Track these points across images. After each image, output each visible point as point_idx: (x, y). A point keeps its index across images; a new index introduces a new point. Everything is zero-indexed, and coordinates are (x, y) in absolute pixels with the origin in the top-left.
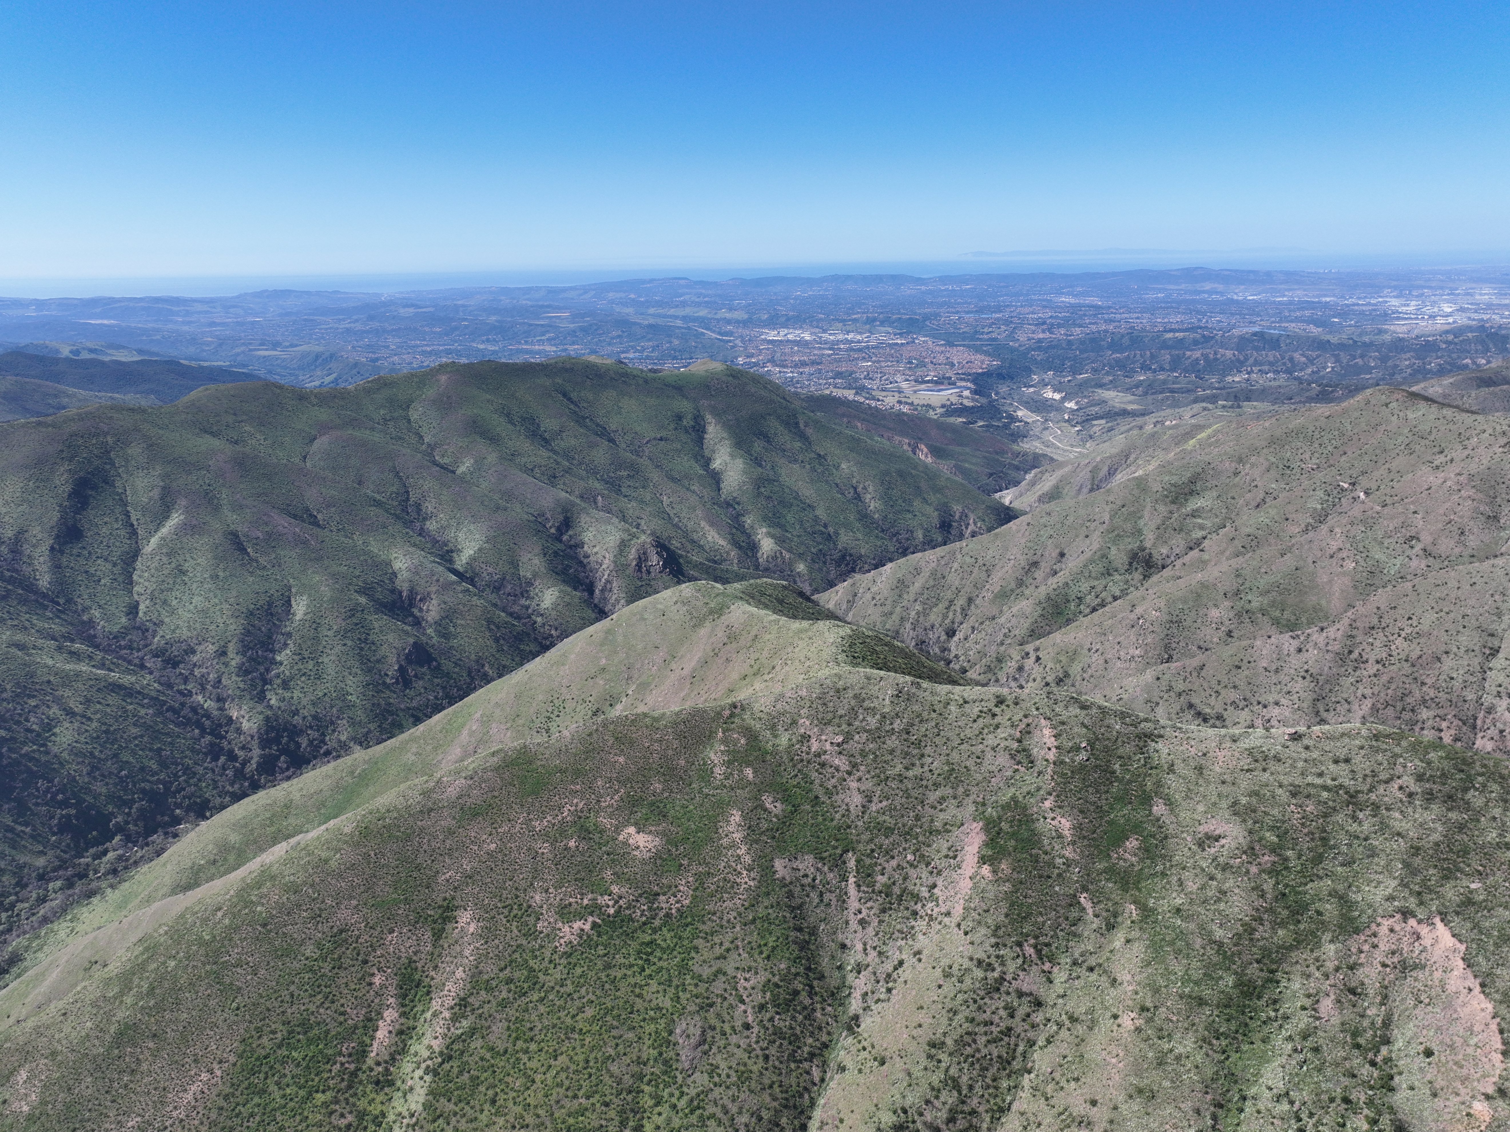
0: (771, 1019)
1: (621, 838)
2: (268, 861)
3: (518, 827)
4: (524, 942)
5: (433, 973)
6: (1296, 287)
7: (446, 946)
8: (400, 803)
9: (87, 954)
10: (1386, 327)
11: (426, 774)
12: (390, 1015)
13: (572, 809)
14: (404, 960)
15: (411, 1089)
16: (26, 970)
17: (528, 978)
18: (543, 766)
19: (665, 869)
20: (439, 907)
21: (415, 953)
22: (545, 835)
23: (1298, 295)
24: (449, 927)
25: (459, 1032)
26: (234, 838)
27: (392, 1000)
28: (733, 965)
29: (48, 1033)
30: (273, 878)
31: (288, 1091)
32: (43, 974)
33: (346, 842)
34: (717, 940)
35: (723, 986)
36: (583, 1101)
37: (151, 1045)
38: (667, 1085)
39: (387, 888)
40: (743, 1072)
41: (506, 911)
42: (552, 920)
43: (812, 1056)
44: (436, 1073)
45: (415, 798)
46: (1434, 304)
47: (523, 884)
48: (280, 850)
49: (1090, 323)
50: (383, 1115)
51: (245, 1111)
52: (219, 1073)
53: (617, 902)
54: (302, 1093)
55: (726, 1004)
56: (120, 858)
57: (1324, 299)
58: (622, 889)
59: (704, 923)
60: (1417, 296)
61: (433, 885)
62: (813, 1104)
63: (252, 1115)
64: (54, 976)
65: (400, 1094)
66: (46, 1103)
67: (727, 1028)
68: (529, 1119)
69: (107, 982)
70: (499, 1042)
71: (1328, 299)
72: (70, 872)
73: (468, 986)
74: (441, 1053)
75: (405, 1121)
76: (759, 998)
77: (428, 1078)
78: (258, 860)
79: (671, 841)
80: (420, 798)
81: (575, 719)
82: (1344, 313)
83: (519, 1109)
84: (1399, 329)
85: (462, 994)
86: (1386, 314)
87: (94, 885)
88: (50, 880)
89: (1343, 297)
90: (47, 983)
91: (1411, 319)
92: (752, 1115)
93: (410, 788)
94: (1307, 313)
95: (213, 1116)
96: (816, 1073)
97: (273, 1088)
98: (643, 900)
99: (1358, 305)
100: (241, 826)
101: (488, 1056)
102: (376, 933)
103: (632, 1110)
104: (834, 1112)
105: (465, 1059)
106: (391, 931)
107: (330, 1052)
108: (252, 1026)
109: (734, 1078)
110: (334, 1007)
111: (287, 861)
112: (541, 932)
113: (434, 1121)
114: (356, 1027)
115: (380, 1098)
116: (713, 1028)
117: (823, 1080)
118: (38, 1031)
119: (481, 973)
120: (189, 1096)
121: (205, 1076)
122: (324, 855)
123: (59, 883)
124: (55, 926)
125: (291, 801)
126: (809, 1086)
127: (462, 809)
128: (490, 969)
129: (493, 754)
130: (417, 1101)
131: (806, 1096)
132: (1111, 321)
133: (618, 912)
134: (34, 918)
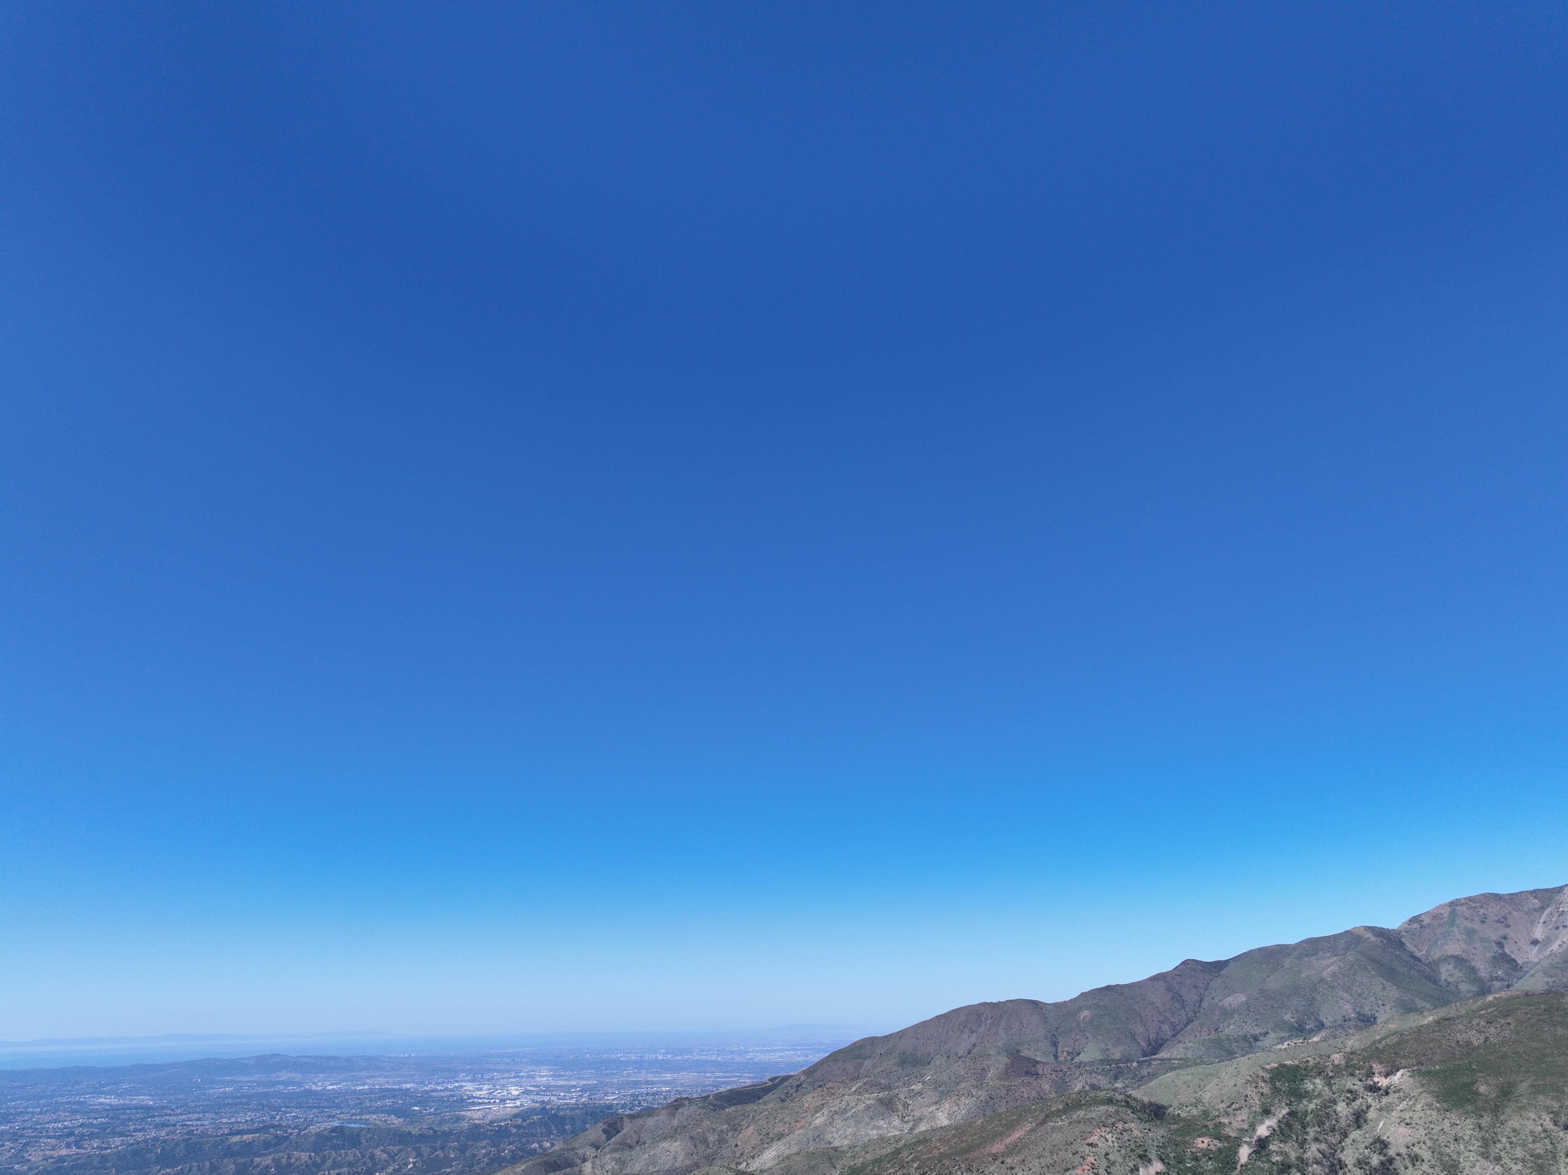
6: (377, 1074)
10: (463, 1113)
23: (379, 1082)
46: (503, 1086)
49: (135, 1130)
57: (404, 1086)
60: (488, 1080)
71: (408, 1086)
82: (424, 1100)
84: (475, 1114)
86: (462, 1100)
89: (422, 1083)
91: (484, 1103)
94: (388, 1102)
99: (436, 1091)
132: (164, 1125)
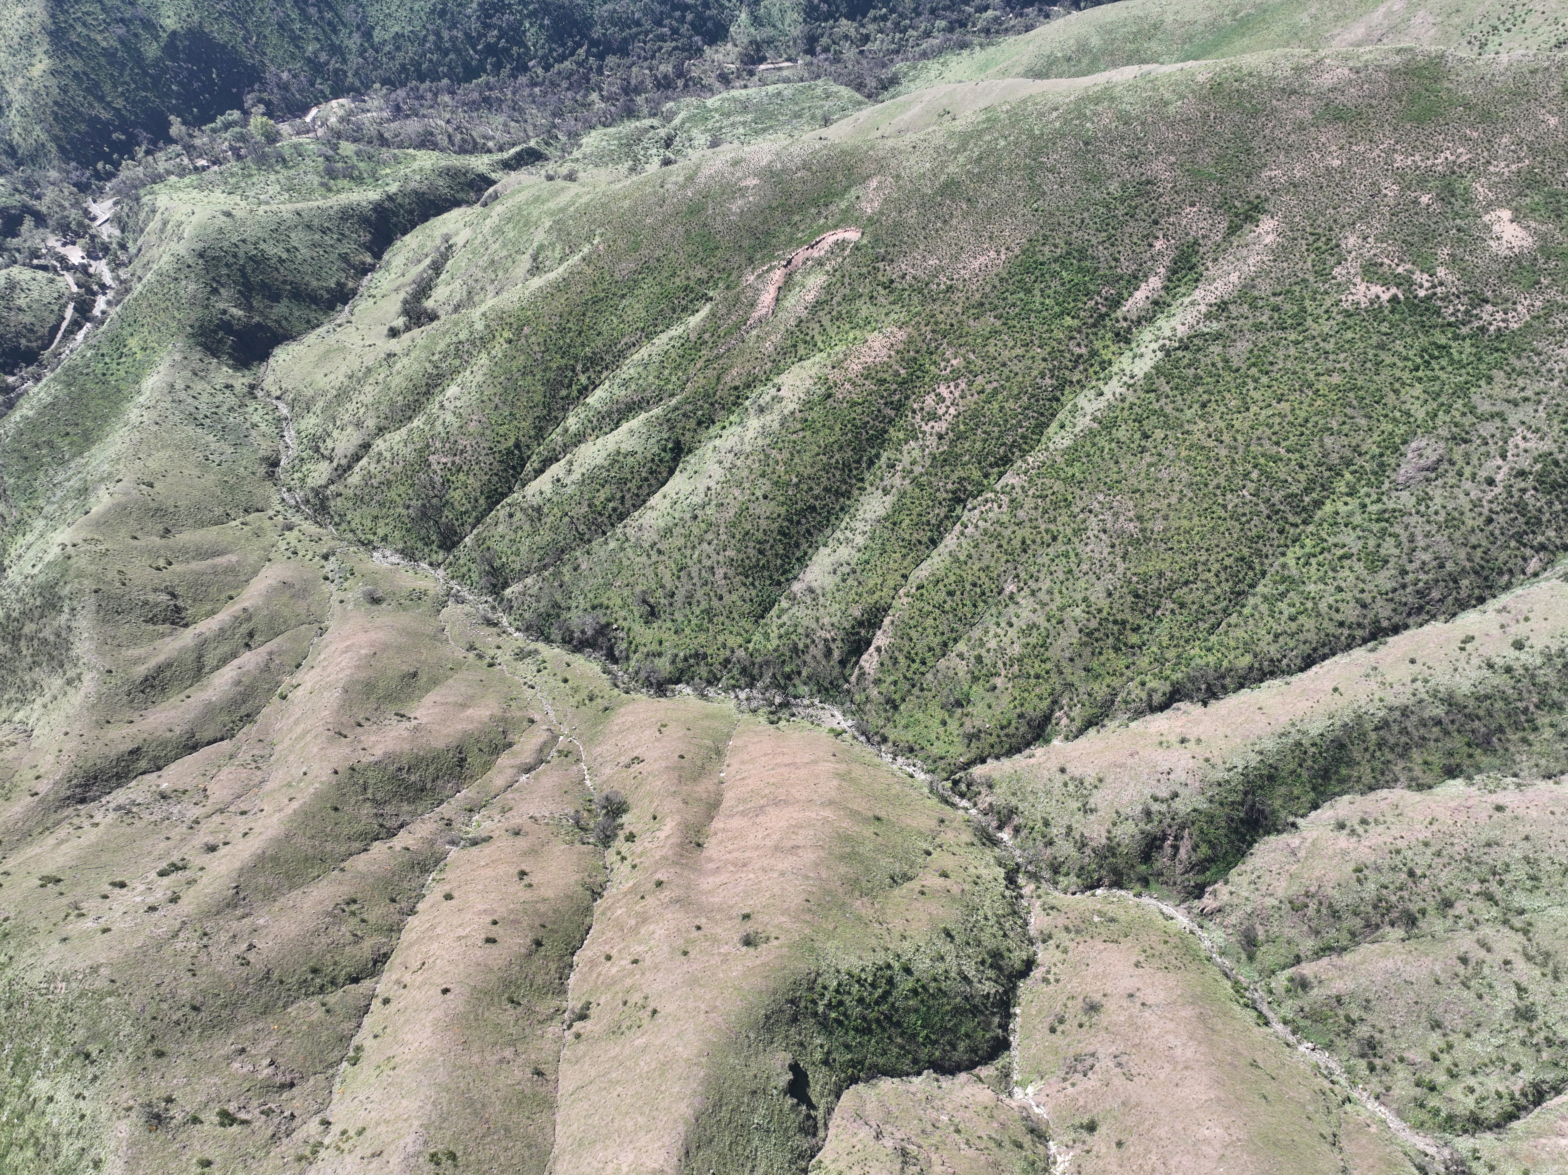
0: (1524, 491)
1: (1486, 218)
2: (1114, 80)
3: (1377, 152)
4: (1312, 279)
5: (1209, 264)
7: (1235, 244)
8: (1266, 70)
9: (945, 101)
11: (1311, 46)
12: (1155, 282)
13: (1451, 158)
14: (1190, 239)
15: (1142, 356)
16: (899, 94)
17: (1296, 315)
18: (1449, 90)
19: (1515, 278)
20: (1249, 202)
21: (1204, 237)
22: (1400, 176)
24: (1248, 226)
25: (1206, 330)
26: (1095, 41)
27: (1162, 270)
28: (1521, 416)
29: (900, 157)
30: (1112, 99)
31: (1047, 301)
32: (910, 103)
33: (1193, 92)
34: (1521, 382)
35: (1493, 430)
36: (1282, 451)
37: (964, 206)
38: (1369, 484)
39: (1209, 160)
40: (1454, 519)
41: (1311, 239)
42: (1352, 271)
43: (1543, 547)
44: (1168, 354)
45: (1285, 70)
47: (1345, 219)
48: (1127, 73)
50: (1110, 363)
51: (1011, 299)
52: (1003, 257)
53: (1434, 287)
54: (1057, 309)
55: (1483, 449)
56: (996, 19)
58: (1450, 277)
59: (1519, 357)
61: (1254, 177)
62: (1508, 587)
63: (1014, 305)
64: (916, 109)
65: (1131, 354)
66: (883, 214)
67: (1468, 471)
68: (1226, 438)
69: (951, 135)
70: (1236, 359)
72: (954, 16)
73: (1236, 293)
74: (1181, 340)
75: (1125, 379)
76: (1525, 463)
77: (1160, 355)
78: (1107, 74)
79: (1546, 249)
80: (1289, 73)
81: (1528, 43)
83: (1222, 425)
85: (1226, 298)
87: (969, 37)
88: (937, 17)
90: (910, 113)
92: (1436, 559)
93: (1285, 56)
95: (988, 289)
96: (1533, 565)
97: (1037, 292)
98: (1465, 299)
100: (1106, 30)
101: (1220, 365)
102: (1178, 199)
103: (1322, 485)
104: (1525, 608)
105: (1199, 356)
106: (1192, 205)
107: (1092, 287)
108: (1042, 232)
109: (1441, 518)
110: (1112, 249)
111: (1131, 88)
112: (1334, 278)
113: (1148, 392)
114: (1121, 278)
115: (1114, 348)
116: (1452, 463)
117: (1536, 575)
118: (894, 152)
119: (1254, 287)
120: (976, 264)
121: (993, 254)
122: (1167, 96)
123: (943, 24)
124: (929, 63)
125: (1162, 22)
126: (1517, 570)
127: (1327, 105)
128: (1264, 288)
129: (1399, 51)
130: (1142, 367)
131: (1506, 577)
133: (1428, 298)
134: (917, 49)
